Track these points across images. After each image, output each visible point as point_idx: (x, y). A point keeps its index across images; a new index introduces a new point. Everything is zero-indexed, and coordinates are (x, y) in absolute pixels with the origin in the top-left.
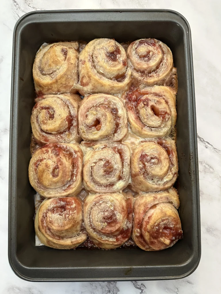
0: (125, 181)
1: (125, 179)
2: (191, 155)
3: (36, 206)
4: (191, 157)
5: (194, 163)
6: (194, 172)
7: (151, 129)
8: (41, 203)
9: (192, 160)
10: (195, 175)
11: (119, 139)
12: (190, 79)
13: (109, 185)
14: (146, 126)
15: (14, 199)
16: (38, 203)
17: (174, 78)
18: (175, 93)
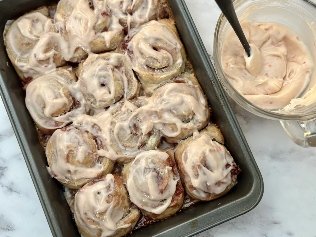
0: (155, 135)
1: (155, 133)
2: (212, 80)
3: (70, 204)
4: (213, 82)
5: (218, 87)
6: (222, 96)
7: (161, 71)
8: (74, 199)
9: (214, 85)
10: (223, 99)
11: (133, 95)
12: (181, 3)
13: (141, 146)
14: (156, 70)
15: (46, 197)
16: (71, 202)
17: (166, 7)
18: (173, 23)
